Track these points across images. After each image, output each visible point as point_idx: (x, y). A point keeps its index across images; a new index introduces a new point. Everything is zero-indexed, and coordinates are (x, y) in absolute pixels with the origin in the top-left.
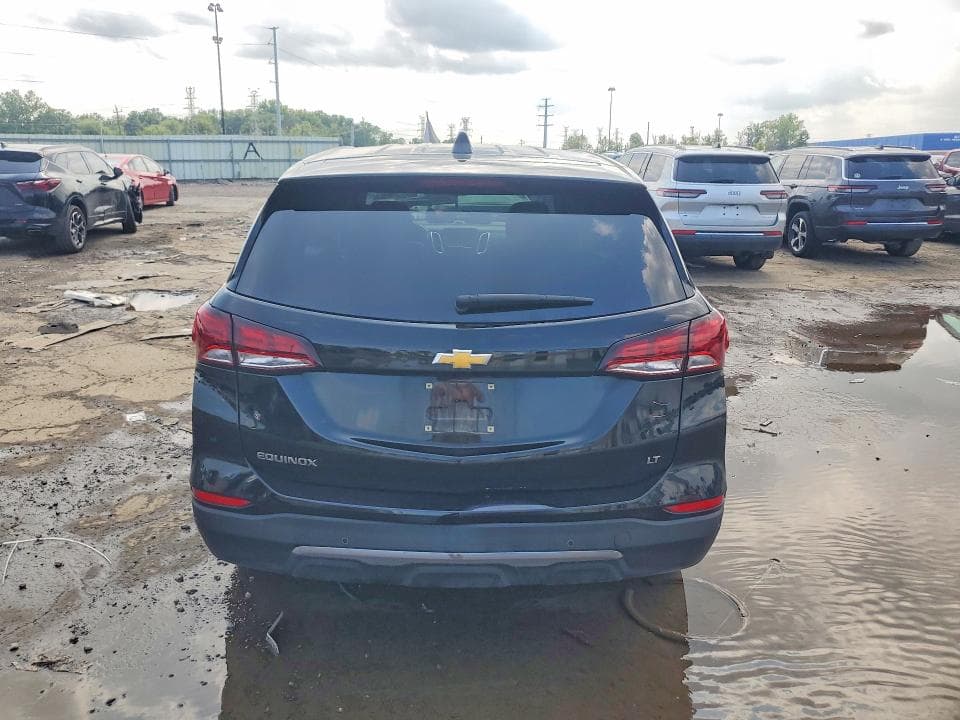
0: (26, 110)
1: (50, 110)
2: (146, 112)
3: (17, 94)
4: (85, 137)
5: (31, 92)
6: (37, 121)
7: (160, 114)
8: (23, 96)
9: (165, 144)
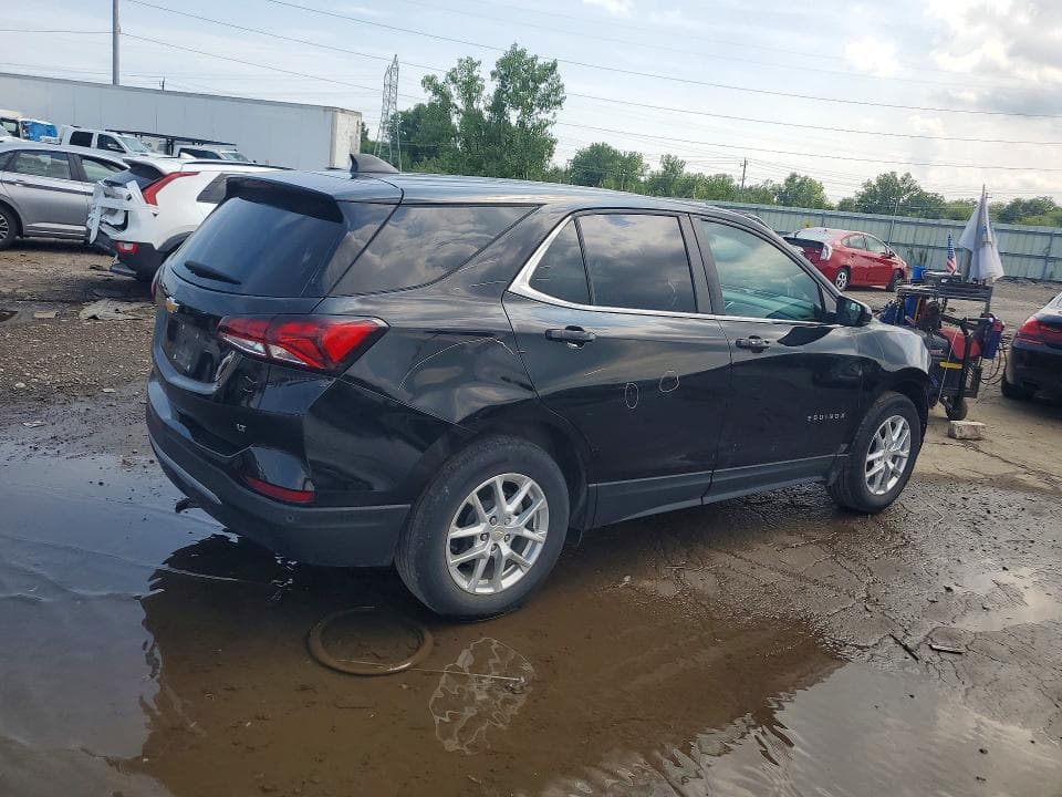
0: (899, 193)
1: (922, 194)
2: (1032, 202)
3: (894, 177)
4: (952, 222)
5: (908, 175)
6: (906, 202)
7: (1051, 204)
8: (899, 179)
9: (1048, 238)
